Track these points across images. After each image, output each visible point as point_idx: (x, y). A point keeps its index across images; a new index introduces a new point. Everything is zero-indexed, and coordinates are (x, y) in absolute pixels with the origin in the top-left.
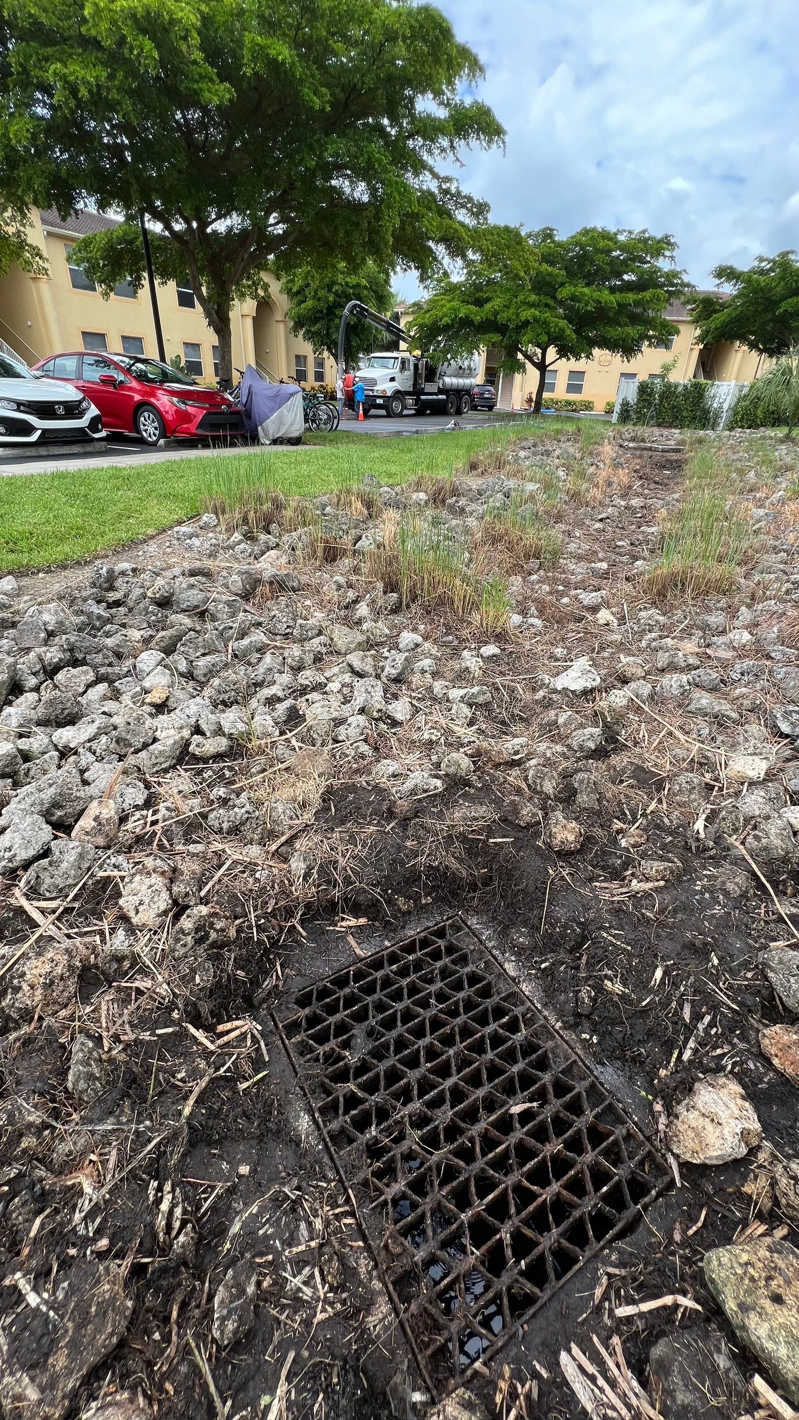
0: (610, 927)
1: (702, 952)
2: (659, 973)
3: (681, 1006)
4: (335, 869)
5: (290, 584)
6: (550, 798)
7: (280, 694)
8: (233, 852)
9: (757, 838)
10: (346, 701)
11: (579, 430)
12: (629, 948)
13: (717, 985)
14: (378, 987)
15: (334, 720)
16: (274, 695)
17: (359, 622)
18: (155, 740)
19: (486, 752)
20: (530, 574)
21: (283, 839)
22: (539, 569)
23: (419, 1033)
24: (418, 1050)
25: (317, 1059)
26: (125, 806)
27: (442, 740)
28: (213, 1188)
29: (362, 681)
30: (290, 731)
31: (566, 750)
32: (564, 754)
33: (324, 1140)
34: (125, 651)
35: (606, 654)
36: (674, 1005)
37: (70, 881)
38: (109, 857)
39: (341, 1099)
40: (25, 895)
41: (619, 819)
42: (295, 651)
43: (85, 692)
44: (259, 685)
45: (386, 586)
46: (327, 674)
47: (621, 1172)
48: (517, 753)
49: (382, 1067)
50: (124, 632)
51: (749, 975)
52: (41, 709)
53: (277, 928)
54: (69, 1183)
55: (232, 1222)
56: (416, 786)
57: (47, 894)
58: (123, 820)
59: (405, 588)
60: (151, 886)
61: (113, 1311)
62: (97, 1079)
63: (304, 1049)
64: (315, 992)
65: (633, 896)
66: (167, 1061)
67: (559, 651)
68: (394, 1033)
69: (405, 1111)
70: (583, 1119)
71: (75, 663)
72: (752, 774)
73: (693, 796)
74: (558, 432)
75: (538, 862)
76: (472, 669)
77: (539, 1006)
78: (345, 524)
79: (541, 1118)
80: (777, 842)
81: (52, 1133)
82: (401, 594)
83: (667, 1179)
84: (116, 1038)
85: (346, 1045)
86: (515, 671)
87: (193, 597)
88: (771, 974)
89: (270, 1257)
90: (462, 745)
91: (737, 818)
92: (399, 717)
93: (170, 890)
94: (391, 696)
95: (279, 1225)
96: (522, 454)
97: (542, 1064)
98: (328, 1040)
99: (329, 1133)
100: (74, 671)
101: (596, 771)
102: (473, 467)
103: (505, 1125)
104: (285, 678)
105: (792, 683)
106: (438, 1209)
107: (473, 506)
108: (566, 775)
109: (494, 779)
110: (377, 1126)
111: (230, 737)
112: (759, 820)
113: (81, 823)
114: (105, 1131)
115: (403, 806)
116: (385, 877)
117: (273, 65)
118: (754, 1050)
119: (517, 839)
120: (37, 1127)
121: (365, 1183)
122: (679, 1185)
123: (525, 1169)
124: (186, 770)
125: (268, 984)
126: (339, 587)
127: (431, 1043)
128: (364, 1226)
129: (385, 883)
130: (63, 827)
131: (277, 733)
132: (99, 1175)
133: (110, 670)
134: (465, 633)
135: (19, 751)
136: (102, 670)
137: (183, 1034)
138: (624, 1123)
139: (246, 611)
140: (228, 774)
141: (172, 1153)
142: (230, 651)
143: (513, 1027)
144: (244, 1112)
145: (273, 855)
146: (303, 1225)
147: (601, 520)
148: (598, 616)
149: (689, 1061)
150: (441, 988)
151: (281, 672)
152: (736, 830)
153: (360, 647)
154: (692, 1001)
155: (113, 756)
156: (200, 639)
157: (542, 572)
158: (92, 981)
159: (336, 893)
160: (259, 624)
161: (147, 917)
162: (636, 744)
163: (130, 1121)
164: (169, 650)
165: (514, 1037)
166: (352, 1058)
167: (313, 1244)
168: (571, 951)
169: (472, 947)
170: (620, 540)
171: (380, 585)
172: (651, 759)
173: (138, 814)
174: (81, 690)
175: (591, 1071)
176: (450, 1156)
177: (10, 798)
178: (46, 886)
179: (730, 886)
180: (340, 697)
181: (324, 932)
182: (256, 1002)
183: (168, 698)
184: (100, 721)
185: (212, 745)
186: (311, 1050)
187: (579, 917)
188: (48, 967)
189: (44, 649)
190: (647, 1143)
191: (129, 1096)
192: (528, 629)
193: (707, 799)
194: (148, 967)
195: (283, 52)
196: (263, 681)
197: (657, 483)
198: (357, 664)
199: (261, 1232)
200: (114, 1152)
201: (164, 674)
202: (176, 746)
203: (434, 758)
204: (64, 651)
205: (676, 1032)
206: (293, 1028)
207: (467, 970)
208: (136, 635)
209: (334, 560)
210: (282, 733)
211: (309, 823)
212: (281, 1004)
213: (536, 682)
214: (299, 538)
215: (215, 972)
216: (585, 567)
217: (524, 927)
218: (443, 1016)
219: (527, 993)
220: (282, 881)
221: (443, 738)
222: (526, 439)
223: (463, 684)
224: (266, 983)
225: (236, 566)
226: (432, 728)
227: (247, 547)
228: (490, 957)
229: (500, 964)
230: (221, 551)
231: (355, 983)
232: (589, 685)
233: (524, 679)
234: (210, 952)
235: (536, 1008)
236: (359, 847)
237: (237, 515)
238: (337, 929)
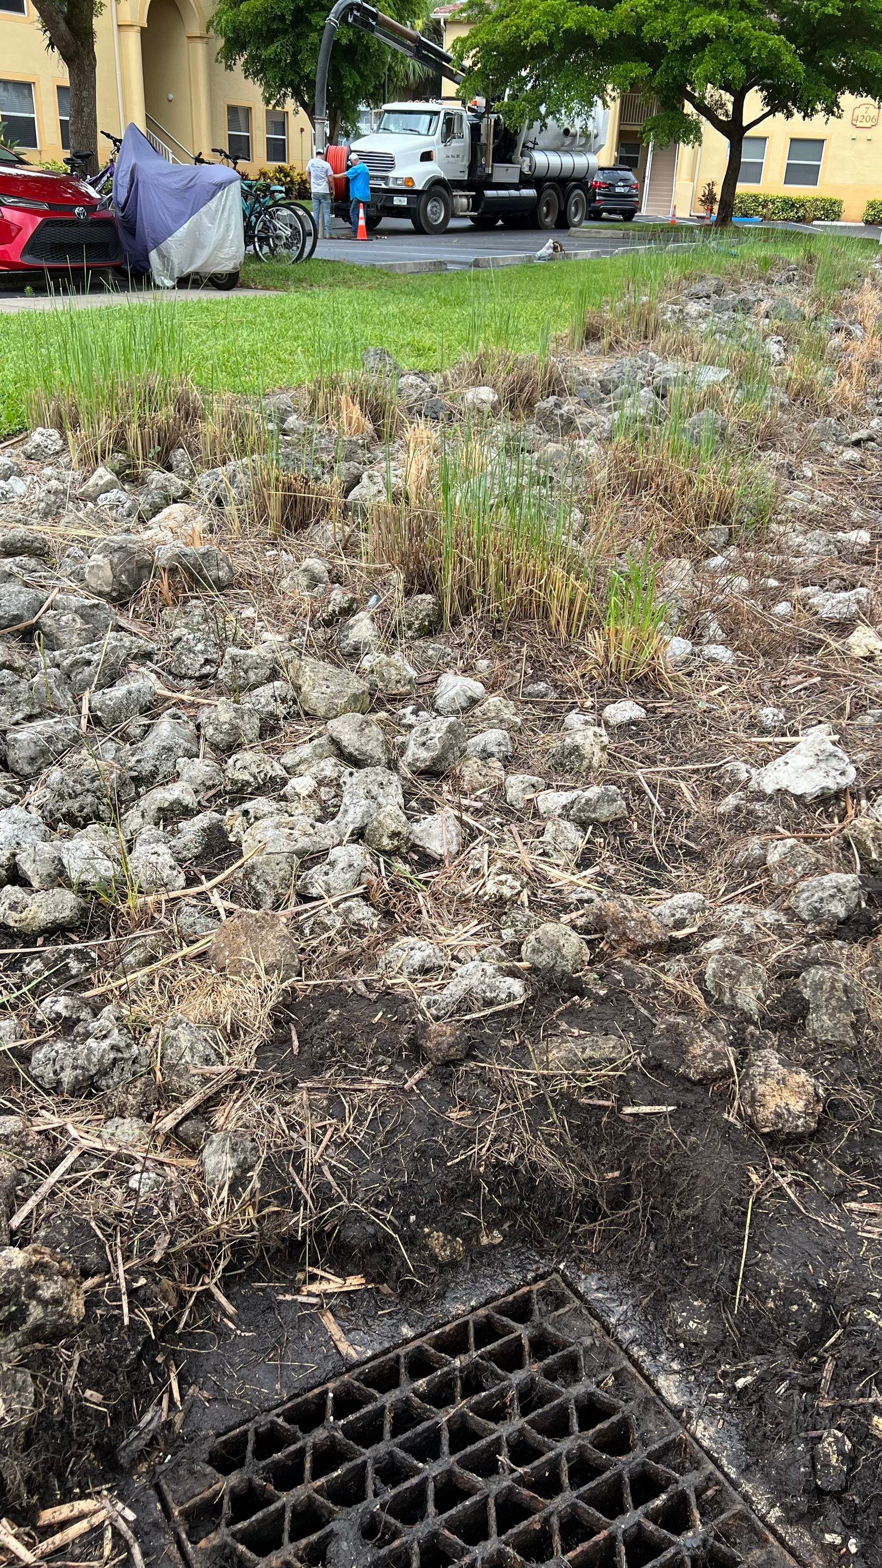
4: (299, 1169)
5: (211, 574)
6: (750, 1021)
7: (189, 800)
8: (84, 1133)
10: (327, 814)
11: (811, 259)
14: (387, 1427)
15: (300, 853)
16: (177, 802)
17: (355, 654)
19: (616, 922)
20: (708, 555)
21: (189, 1105)
22: (728, 543)
23: (474, 1529)
27: (524, 897)
29: (359, 774)
30: (210, 877)
31: (784, 920)
32: (780, 927)
35: (868, 720)
42: (222, 711)
44: (144, 781)
45: (409, 580)
46: (288, 759)
48: (680, 924)
53: (172, 1296)
56: (469, 992)
59: (449, 579)
63: (226, 1563)
64: (251, 1437)
67: (769, 714)
68: (420, 1530)
74: (767, 263)
75: (726, 1157)
76: (586, 750)
77: (733, 1473)
78: (326, 450)
82: (440, 597)
85: (317, 1556)
86: (677, 755)
87: (10, 599)
90: (566, 908)
92: (436, 847)
94: (419, 805)
96: (693, 308)
98: (278, 1545)
101: (849, 965)
102: (592, 334)
104: (201, 768)
107: (591, 416)
108: (786, 973)
109: (632, 979)
111: (82, 889)
115: (442, 1034)
116: (403, 1187)
119: (682, 1107)
125: (151, 1418)
126: (314, 580)
127: (500, 1552)
129: (403, 1200)
131: (181, 881)
134: (572, 677)
139: (119, 628)
140: (75, 966)
142: (85, 711)
143: (676, 1518)
145: (167, 1139)
147: (857, 443)
148: (852, 640)
150: (521, 1431)
151: (191, 755)
153: (356, 703)
156: (23, 686)
157: (733, 551)
159: (300, 1222)
165: (679, 1540)
168: (800, 1352)
169: (588, 1341)
171: (397, 578)
180: (315, 808)
181: (273, 1307)
182: (124, 1459)
185: (43, 907)
187: (815, 1275)
192: (704, 667)
196: (154, 774)
198: (350, 739)
203: (508, 934)
206: (203, 1518)
207: (578, 1390)
209: (303, 525)
210: (192, 881)
211: (245, 1071)
212: (178, 1464)
213: (720, 778)
214: (232, 479)
215: (37, 1393)
216: (823, 540)
217: (700, 1297)
218: (526, 1492)
219: (706, 1443)
220: (185, 1196)
221: (526, 892)
222: (702, 278)
223: (569, 780)
224: (147, 1417)
225: (100, 535)
226: (503, 870)
227: (123, 496)
228: (626, 1363)
229: (646, 1378)
230: (70, 505)
231: (337, 1418)
232: (832, 784)
233: (696, 771)
234: (28, 1349)
235: (726, 1475)
236: (350, 1123)
237: (104, 431)
238: (301, 1299)
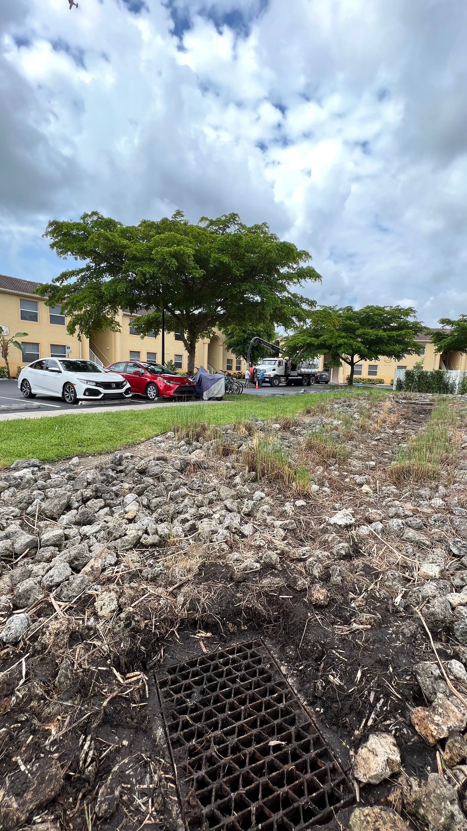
0: (338, 648)
1: (384, 665)
2: (359, 674)
3: (369, 694)
4: (199, 603)
5: (203, 466)
6: (315, 578)
7: (189, 518)
8: (151, 590)
9: (428, 608)
11: (371, 394)
12: (346, 660)
13: (390, 683)
14: (211, 670)
15: (212, 531)
16: (186, 518)
17: (235, 486)
18: (125, 535)
19: (287, 552)
20: (330, 466)
21: (176, 586)
22: (335, 464)
23: (228, 695)
24: (225, 704)
25: (173, 701)
26: (106, 563)
28: (109, 746)
29: (230, 514)
30: (190, 535)
31: (329, 555)
32: (328, 556)
33: (168, 743)
34: (120, 493)
35: (362, 508)
36: (366, 692)
37: (75, 594)
38: (94, 585)
39: (181, 723)
40: (54, 597)
41: (353, 593)
42: (200, 497)
43: (98, 511)
44: (179, 513)
45: (250, 468)
46: (214, 510)
47: (325, 787)
48: (304, 555)
49: (205, 710)
50: (121, 484)
51: (408, 678)
52: (78, 517)
53: (165, 629)
54: (47, 728)
55: (114, 766)
56: (247, 566)
57: (63, 599)
58: (103, 570)
59: (259, 468)
60: (110, 597)
61: (55, 779)
62: (69, 679)
63: (167, 695)
64: (178, 667)
65: (353, 632)
66: (100, 683)
67: (337, 505)
68: (215, 694)
69: (211, 735)
70: (309, 754)
71: (97, 497)
72: (431, 574)
73: (394, 583)
74: (358, 395)
75: (304, 610)
76: (288, 511)
77: (296, 692)
78: (236, 438)
79: (285, 750)
80: (439, 610)
81: (44, 702)
82: (257, 473)
83: (351, 796)
84: (80, 665)
85: (189, 696)
86: (312, 514)
87: (156, 470)
88: (419, 678)
89: (129, 786)
90: (277, 550)
91: (418, 597)
92: (246, 533)
93: (118, 600)
94: (243, 522)
95: (136, 771)
96: (336, 406)
97: (292, 722)
98: (180, 692)
99: (171, 739)
100: (96, 501)
101: (343, 566)
102: (308, 412)
103: (265, 751)
104: (192, 511)
105: (463, 528)
106: (220, 789)
107: (305, 431)
108: (327, 568)
109: (289, 567)
110: (196, 740)
111: (160, 536)
112: (430, 598)
113: (85, 568)
114: (67, 706)
115: (238, 575)
116: (223, 610)
117: (222, 263)
118: (407, 722)
119: (294, 597)
120: (39, 697)
121: (185, 768)
122: (358, 799)
123: (271, 776)
124: (137, 551)
125: (156, 658)
126: (228, 468)
127: (233, 702)
128: (179, 789)
129: (223, 614)
130: (76, 570)
131: (183, 535)
132: (60, 727)
133: (112, 502)
134: (288, 494)
135: (65, 534)
136: (108, 501)
137: (109, 673)
138: (331, 761)
139: (180, 478)
140: (156, 553)
141: (94, 722)
142: (169, 496)
143: (279, 700)
144: (131, 716)
145: (170, 594)
146: (148, 776)
147: (376, 440)
148: (362, 488)
149: (371, 725)
150: (244, 674)
151: (191, 507)
152: (418, 603)
153: (232, 496)
154: (376, 692)
155: (105, 541)
156: (156, 489)
157: (337, 465)
158: (75, 638)
159: (197, 616)
160: (186, 484)
161: (105, 612)
162: (369, 554)
163: (78, 704)
164: (140, 494)
165: (279, 705)
166: (190, 703)
167: (151, 786)
168: (316, 660)
169: (264, 655)
170: (387, 450)
171: (247, 468)
172: (375, 562)
173: (110, 568)
174: (97, 510)
175: (319, 731)
176: (231, 762)
177: (56, 554)
178: (64, 595)
179: (406, 631)
180: (218, 521)
181: (189, 638)
183: (135, 516)
184: (102, 524)
185: (151, 539)
186: (171, 696)
187: (321, 640)
188: (59, 626)
189: (85, 490)
190: (343, 774)
191: (80, 693)
192: (322, 493)
193: (404, 586)
194: (101, 636)
195: (226, 259)
196: (182, 512)
197: (415, 421)
198: (229, 505)
199: (127, 772)
200: (69, 717)
201: (135, 505)
202: (134, 539)
203: (260, 554)
204: (93, 491)
205: (365, 708)
206: (163, 684)
207: (260, 666)
208: (126, 486)
209: (228, 455)
210: (186, 536)
211: (190, 579)
212: (160, 671)
213: (321, 520)
214: (212, 444)
215: (131, 644)
216: (361, 464)
217: (293, 645)
218: (242, 689)
219: (290, 684)
220: (172, 606)
221: (266, 545)
222: (340, 399)
223: (283, 519)
224: (155, 658)
225: (180, 456)
226: (262, 539)
227: (186, 447)
228: (273, 662)
229: (278, 667)
230: (174, 449)
231: (199, 665)
232: (348, 522)
233: (316, 518)
234: (130, 633)
235: (294, 692)
236: (213, 593)
237: (184, 433)
238: (195, 637)
